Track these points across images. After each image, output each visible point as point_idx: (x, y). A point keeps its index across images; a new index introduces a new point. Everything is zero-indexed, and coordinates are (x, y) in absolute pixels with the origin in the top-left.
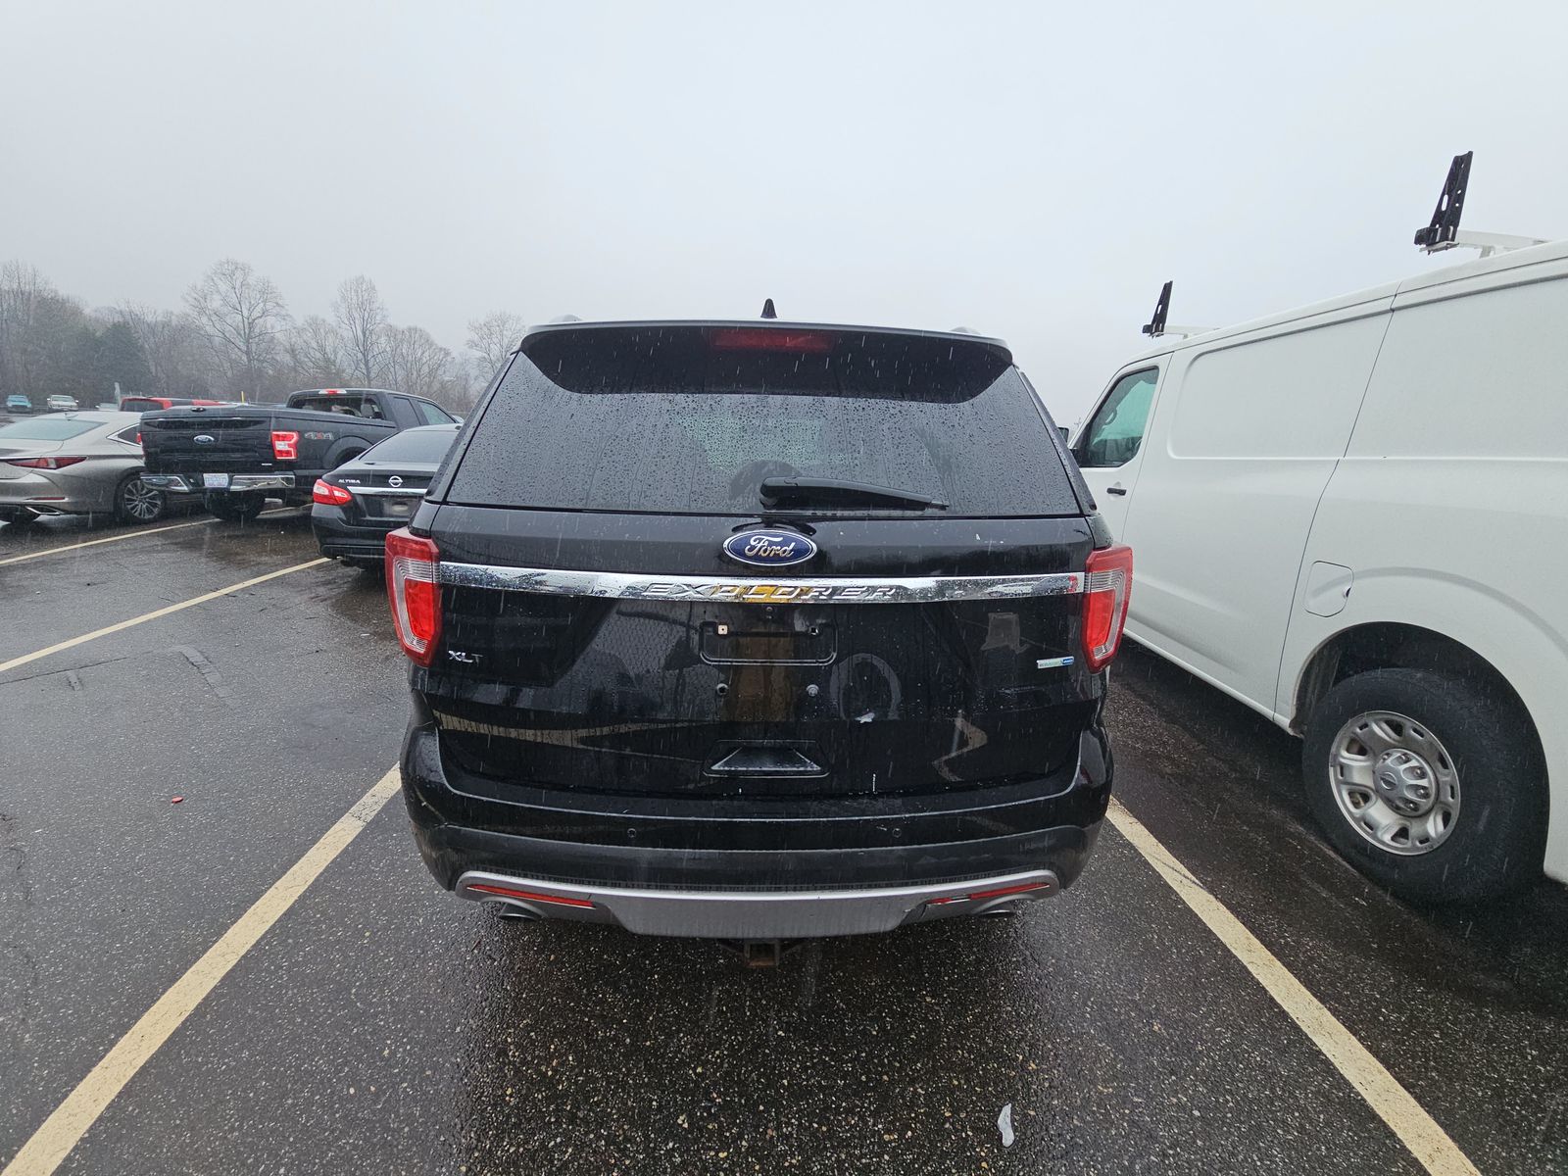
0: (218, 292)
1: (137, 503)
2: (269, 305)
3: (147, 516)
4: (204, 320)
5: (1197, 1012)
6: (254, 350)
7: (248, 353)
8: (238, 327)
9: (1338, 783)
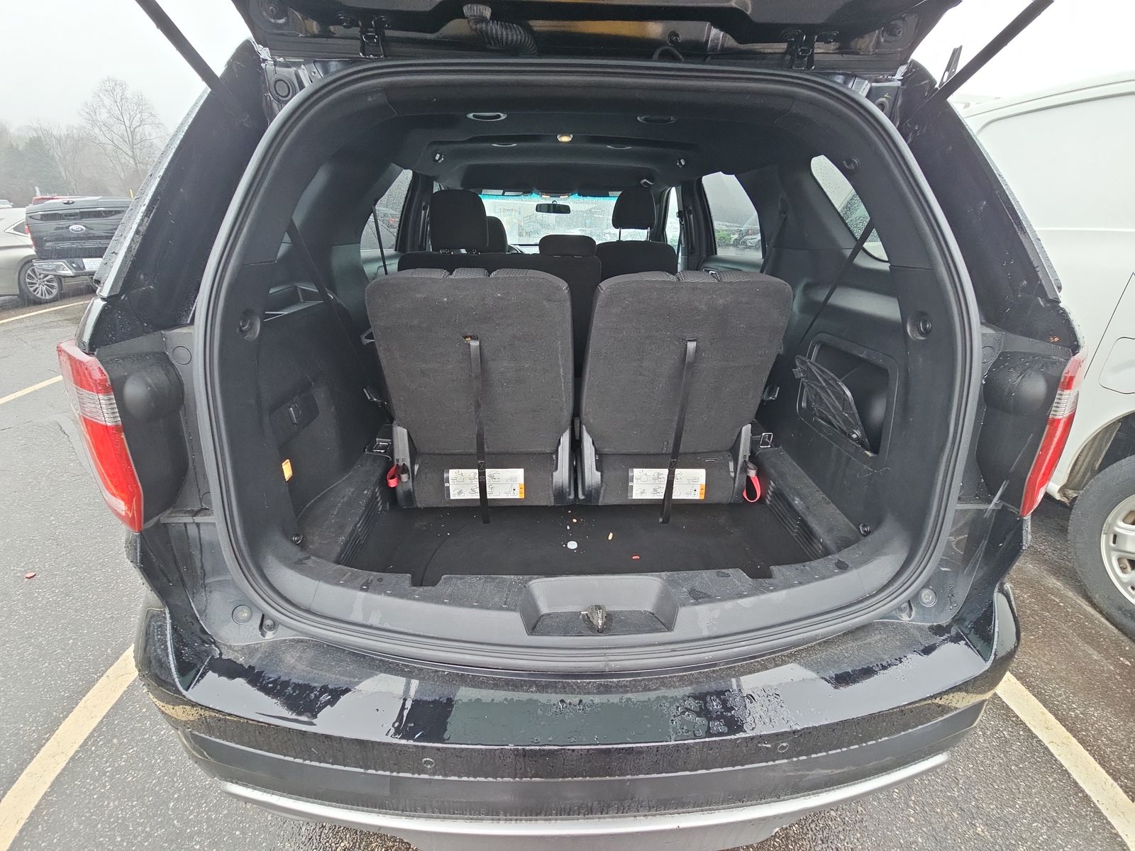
0: (104, 106)
1: (37, 286)
2: (145, 115)
3: (48, 297)
4: (97, 130)
5: (1013, 807)
6: (138, 154)
7: (134, 158)
8: (123, 134)
9: (1109, 549)
